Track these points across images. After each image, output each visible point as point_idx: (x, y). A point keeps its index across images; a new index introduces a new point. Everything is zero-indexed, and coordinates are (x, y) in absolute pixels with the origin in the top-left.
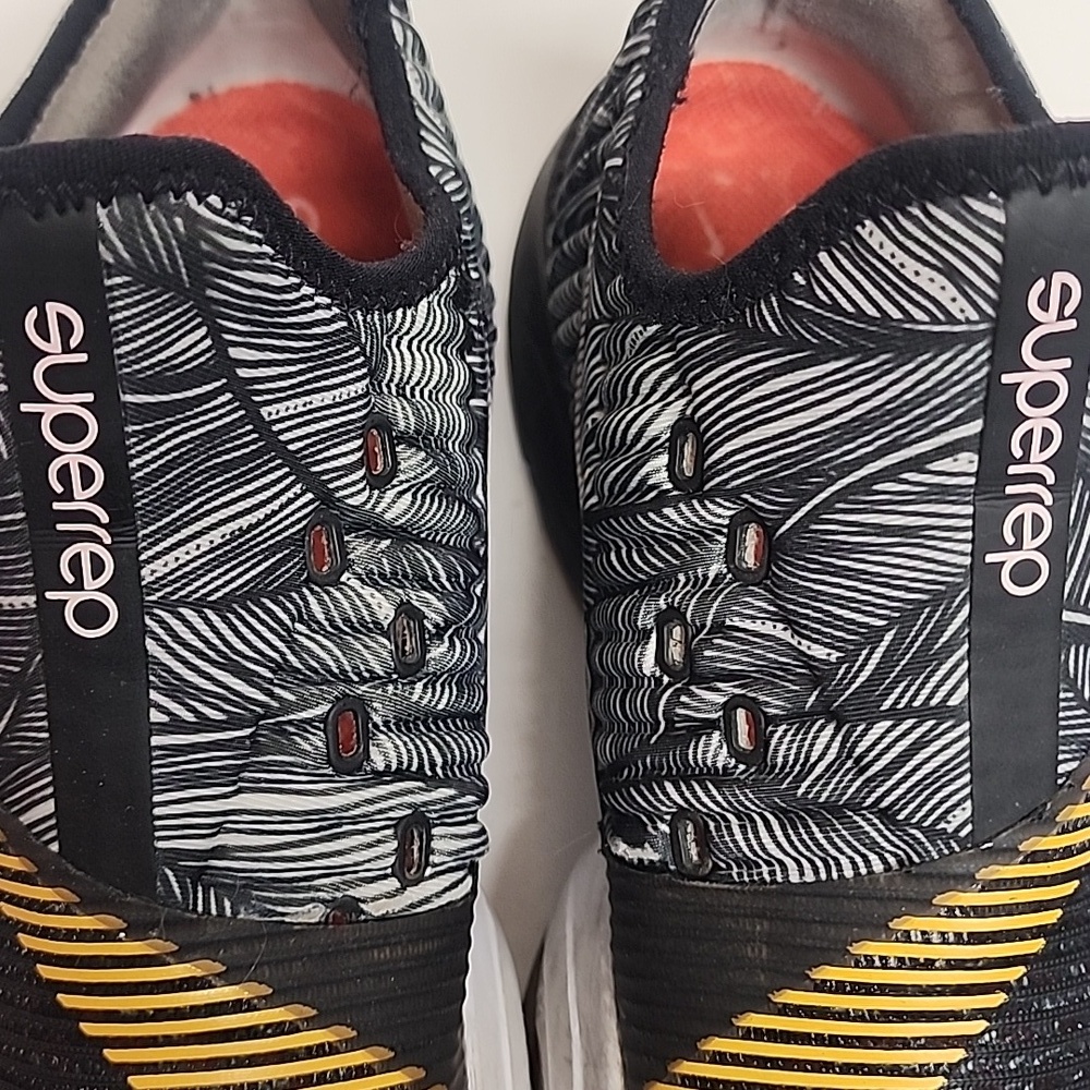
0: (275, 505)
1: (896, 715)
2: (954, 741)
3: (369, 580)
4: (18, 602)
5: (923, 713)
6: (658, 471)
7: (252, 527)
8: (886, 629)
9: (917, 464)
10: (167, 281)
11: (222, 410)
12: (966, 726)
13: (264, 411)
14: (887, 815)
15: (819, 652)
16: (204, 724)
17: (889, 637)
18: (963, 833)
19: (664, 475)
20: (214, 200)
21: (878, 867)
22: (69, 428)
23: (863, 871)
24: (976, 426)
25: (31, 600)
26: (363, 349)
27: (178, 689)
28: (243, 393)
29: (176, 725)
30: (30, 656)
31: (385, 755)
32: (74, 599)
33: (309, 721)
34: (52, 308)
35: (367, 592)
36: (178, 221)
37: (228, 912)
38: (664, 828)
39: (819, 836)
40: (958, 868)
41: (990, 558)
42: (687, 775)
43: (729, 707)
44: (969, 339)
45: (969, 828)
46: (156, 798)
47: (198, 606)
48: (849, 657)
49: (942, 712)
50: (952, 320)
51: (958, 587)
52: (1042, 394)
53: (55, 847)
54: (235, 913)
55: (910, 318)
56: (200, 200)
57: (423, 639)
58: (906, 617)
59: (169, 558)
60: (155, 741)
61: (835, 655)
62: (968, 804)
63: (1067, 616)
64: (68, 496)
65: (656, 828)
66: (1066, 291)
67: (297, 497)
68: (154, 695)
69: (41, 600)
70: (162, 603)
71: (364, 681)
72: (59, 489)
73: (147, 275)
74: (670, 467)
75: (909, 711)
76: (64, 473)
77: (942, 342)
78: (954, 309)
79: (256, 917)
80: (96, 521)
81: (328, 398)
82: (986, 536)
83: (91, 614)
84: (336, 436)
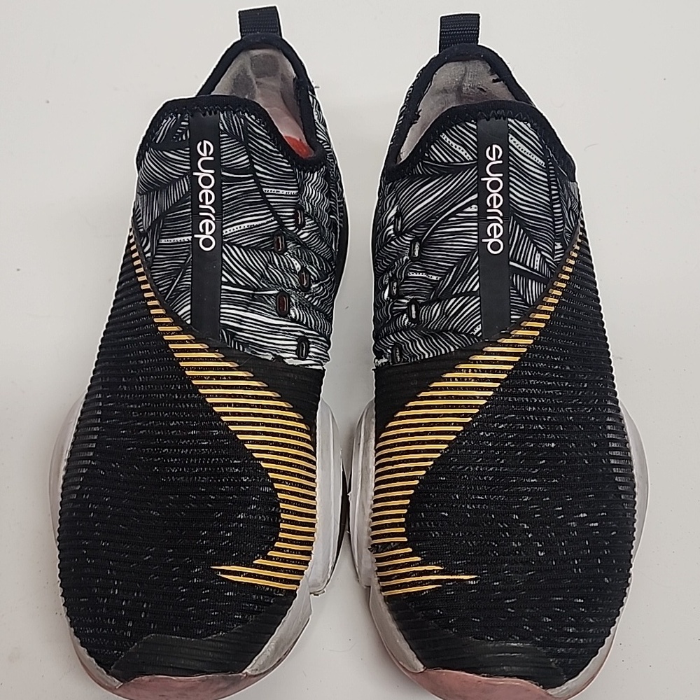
0: (265, 221)
1: (457, 296)
2: (474, 304)
3: (293, 255)
4: (185, 239)
5: (465, 294)
6: (390, 230)
7: (257, 226)
8: (453, 267)
9: (461, 210)
10: (238, 138)
11: (250, 185)
12: (478, 298)
13: (264, 189)
14: (455, 331)
15: (434, 278)
16: (238, 286)
17: (455, 269)
18: (479, 335)
19: (392, 232)
20: (253, 117)
21: (452, 349)
22: (206, 181)
23: (448, 351)
24: (475, 196)
25: (190, 238)
26: (297, 180)
27: (231, 272)
28: (258, 181)
29: (229, 283)
30: (188, 256)
31: (295, 314)
32: (202, 237)
33: (271, 295)
34: (205, 142)
35: (292, 259)
36: (242, 120)
37: (241, 349)
38: (389, 351)
39: (434, 341)
40: (478, 348)
41: (484, 240)
42: (397, 331)
43: (409, 305)
44: (471, 167)
45: (481, 334)
46: (222, 306)
47: (239, 246)
48: (443, 278)
49: (471, 294)
50: (466, 161)
51: (474, 251)
52: (495, 185)
53: (189, 322)
54: (244, 350)
55: (455, 162)
56: (249, 116)
57: (310, 282)
58: (459, 262)
59: (231, 228)
60: (223, 287)
61: (439, 278)
62: (480, 325)
63: (511, 263)
64: (204, 203)
65: (387, 351)
66: (497, 151)
67: (272, 221)
68: (224, 272)
69: (193, 238)
70: (228, 243)
71: (289, 288)
72: (201, 201)
73: (232, 135)
74: (394, 229)
75: (461, 294)
76: (204, 195)
77: (464, 168)
78: (466, 157)
79: (250, 353)
80: (210, 212)
81: (285, 192)
82: (482, 234)
83: (207, 243)
84: (286, 205)
